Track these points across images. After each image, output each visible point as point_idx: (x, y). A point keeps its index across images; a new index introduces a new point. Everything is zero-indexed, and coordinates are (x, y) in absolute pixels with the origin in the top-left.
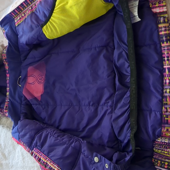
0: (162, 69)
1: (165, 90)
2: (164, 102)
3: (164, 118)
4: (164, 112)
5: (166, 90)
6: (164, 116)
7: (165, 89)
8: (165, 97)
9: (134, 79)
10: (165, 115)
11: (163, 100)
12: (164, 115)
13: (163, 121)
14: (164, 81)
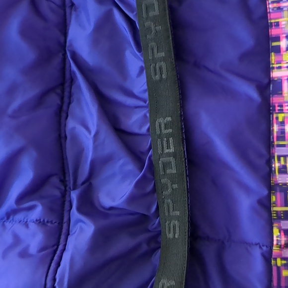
0: (266, 81)
1: (279, 160)
2: (275, 209)
3: (278, 269)
4: (280, 247)
5: (282, 163)
6: (279, 262)
7: (279, 157)
8: (278, 189)
9: (169, 119)
10: (283, 259)
11: (273, 199)
12: (275, 259)
13: (275, 283)
14: (276, 128)
